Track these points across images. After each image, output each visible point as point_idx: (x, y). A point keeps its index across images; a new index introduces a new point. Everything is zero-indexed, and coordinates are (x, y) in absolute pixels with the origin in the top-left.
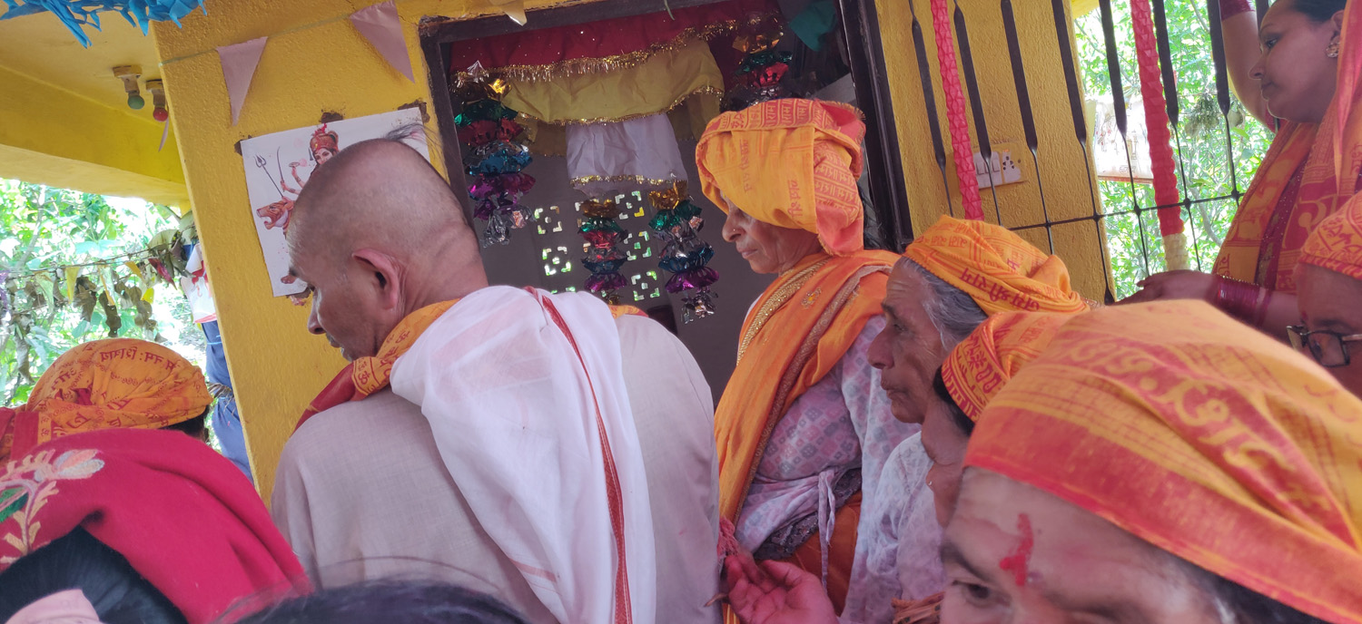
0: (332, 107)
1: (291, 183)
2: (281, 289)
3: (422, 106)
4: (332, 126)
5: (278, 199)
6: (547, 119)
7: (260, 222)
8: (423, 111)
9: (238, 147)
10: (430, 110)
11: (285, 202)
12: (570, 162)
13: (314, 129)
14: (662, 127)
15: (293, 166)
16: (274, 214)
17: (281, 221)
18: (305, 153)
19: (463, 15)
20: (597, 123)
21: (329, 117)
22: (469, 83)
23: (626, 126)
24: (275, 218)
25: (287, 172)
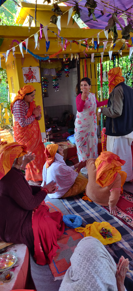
2: (25, 82)
4: (30, 67)
5: (25, 74)
7: (23, 76)
8: (39, 67)
9: (22, 68)
14: (55, 70)
21: (31, 66)
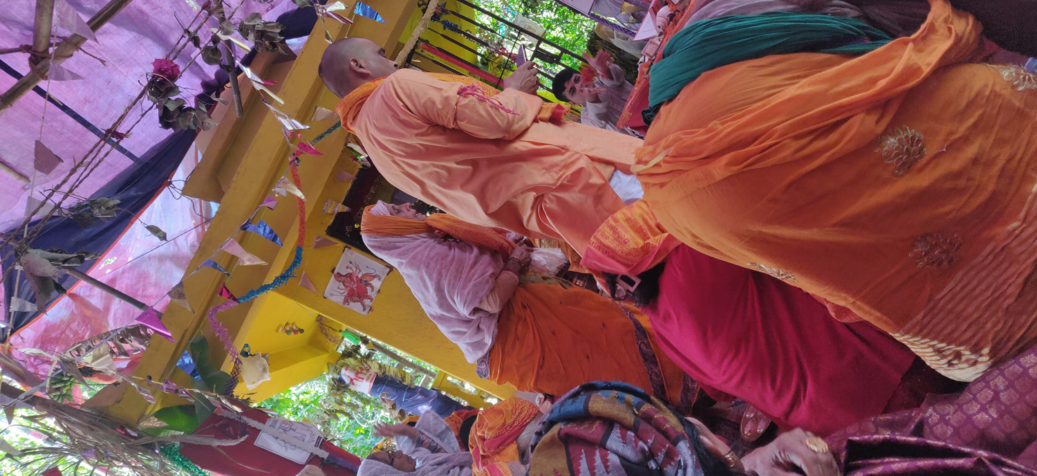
0: (332, 268)
1: (342, 291)
4: (336, 272)
5: (343, 298)
8: (348, 247)
10: (349, 246)
11: (346, 296)
13: (333, 277)
16: (346, 301)
17: (349, 301)
18: (337, 283)
19: (332, 221)
21: (333, 271)
22: (349, 232)
23: (395, 198)
24: (347, 301)
25: (338, 290)
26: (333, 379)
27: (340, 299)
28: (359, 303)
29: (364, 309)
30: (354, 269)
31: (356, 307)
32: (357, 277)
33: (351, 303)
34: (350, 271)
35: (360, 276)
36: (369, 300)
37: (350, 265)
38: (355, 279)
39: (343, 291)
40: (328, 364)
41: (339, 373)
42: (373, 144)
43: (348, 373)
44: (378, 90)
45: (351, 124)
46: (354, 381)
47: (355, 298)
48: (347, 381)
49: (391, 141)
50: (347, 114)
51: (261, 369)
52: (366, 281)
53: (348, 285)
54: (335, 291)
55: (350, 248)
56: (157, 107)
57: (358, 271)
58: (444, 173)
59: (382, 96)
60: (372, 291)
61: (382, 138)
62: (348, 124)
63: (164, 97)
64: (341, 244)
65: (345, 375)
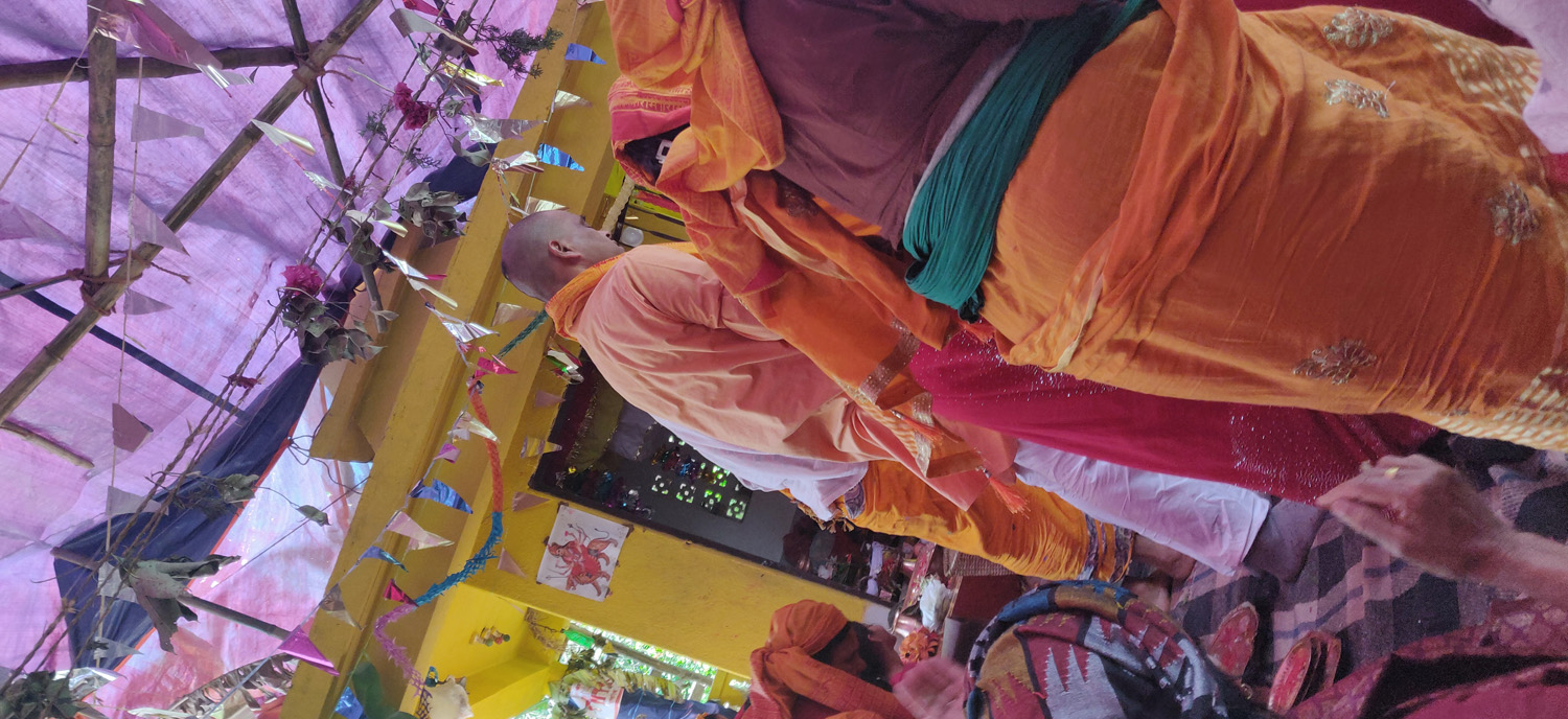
0: (544, 538)
1: (563, 570)
3: (562, 503)
5: (566, 580)
6: (599, 456)
7: (571, 591)
8: (564, 504)
9: (538, 583)
10: (565, 501)
11: (569, 577)
12: (626, 456)
13: (547, 550)
15: (557, 566)
16: (570, 584)
17: (575, 583)
18: (555, 559)
19: (536, 468)
20: (614, 435)
21: (546, 540)
22: (563, 482)
23: (623, 421)
24: (572, 584)
25: (557, 569)
26: (560, 705)
27: (559, 582)
28: (590, 585)
29: (599, 593)
30: (577, 535)
31: (586, 591)
32: (583, 546)
33: (579, 586)
34: (571, 539)
35: (586, 544)
36: (604, 579)
37: (570, 530)
38: (580, 550)
39: (566, 569)
40: (549, 683)
41: (567, 695)
42: (605, 354)
43: (580, 693)
44: (607, 280)
45: (570, 329)
46: (592, 704)
47: (583, 578)
48: (581, 705)
49: (632, 349)
50: (564, 316)
51: (457, 702)
52: (596, 551)
53: (570, 559)
54: (552, 572)
55: (567, 505)
56: (296, 334)
57: (583, 537)
58: (712, 387)
59: (614, 289)
60: (607, 564)
61: (618, 346)
62: (567, 330)
63: (304, 319)
64: (553, 501)
65: (576, 697)
